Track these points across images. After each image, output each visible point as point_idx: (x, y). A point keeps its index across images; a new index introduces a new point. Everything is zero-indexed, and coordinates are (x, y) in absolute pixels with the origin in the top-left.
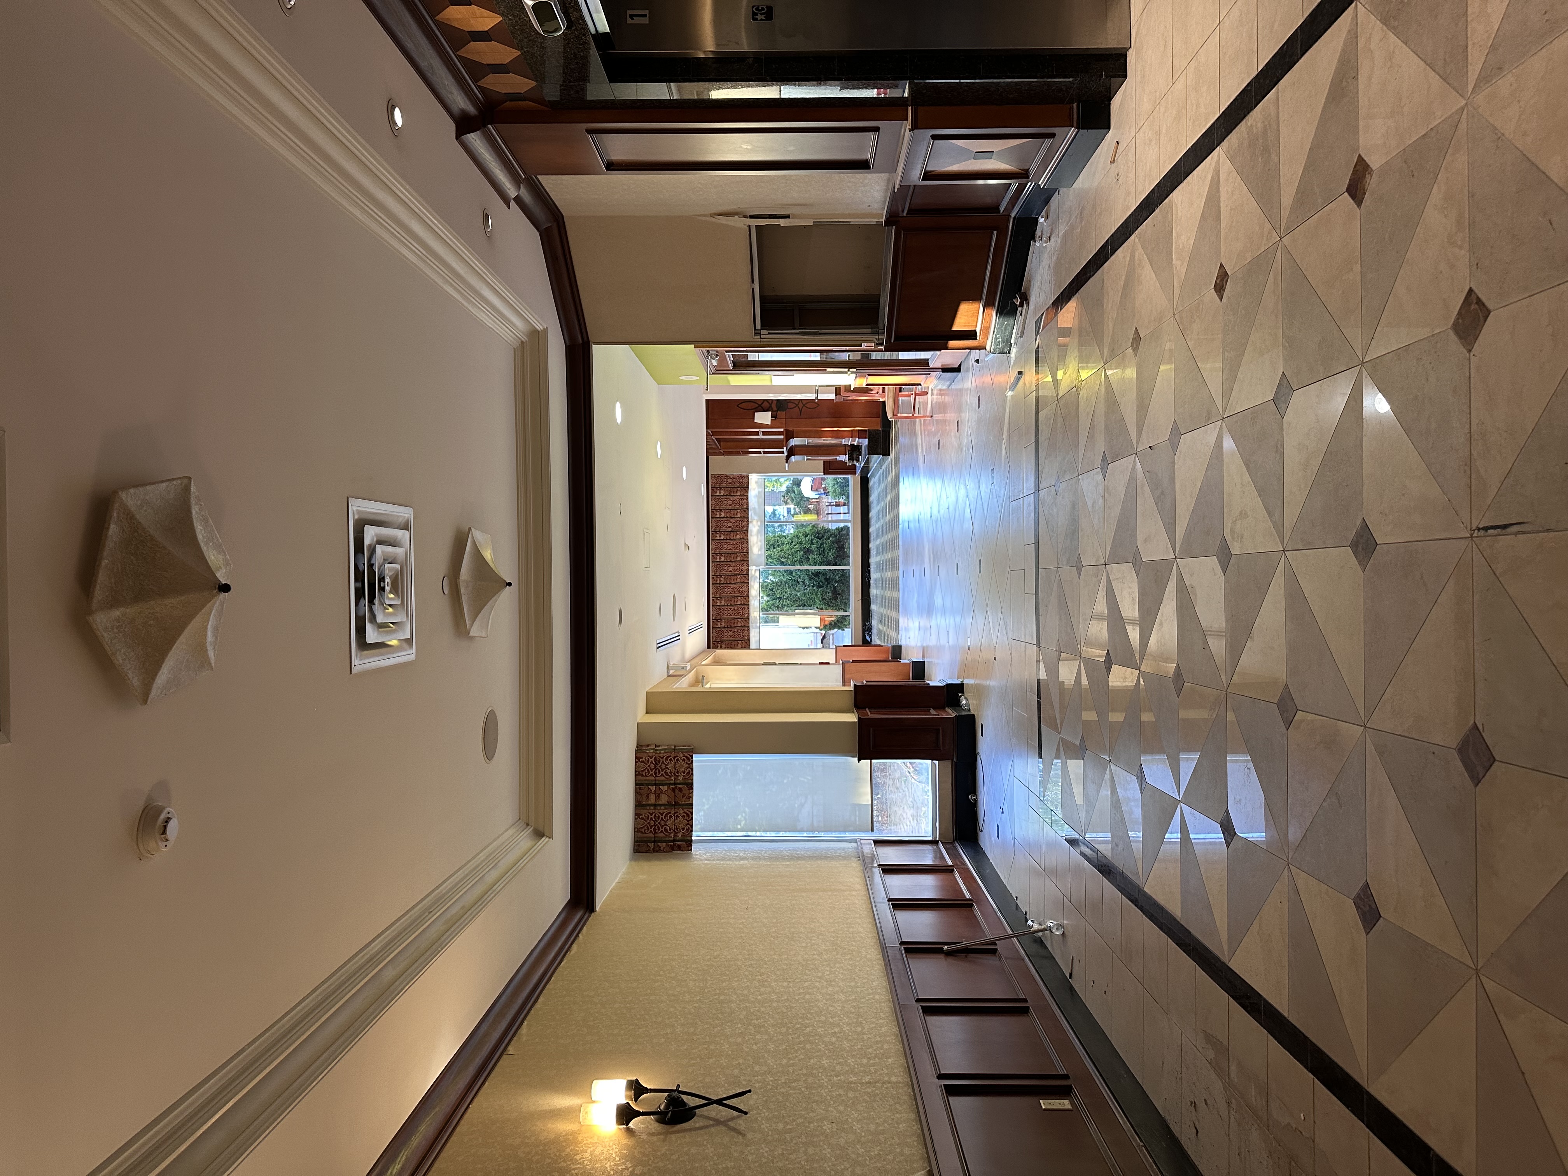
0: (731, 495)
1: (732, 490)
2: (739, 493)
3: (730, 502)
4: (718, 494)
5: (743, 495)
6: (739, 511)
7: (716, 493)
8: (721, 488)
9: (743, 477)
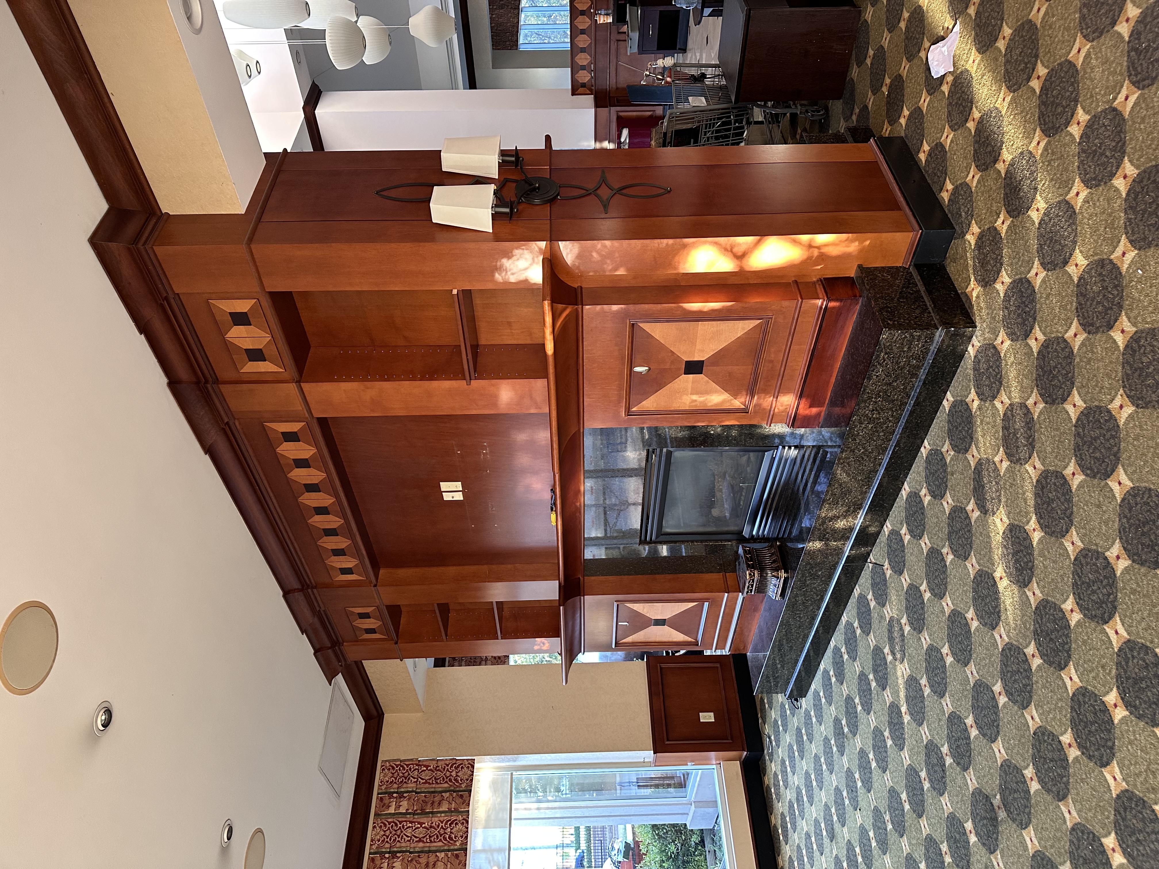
0: (424, 813)
1: (430, 799)
2: (444, 807)
3: (420, 832)
4: (392, 810)
5: (456, 811)
6: (441, 855)
7: (389, 807)
8: (401, 795)
9: (458, 765)
